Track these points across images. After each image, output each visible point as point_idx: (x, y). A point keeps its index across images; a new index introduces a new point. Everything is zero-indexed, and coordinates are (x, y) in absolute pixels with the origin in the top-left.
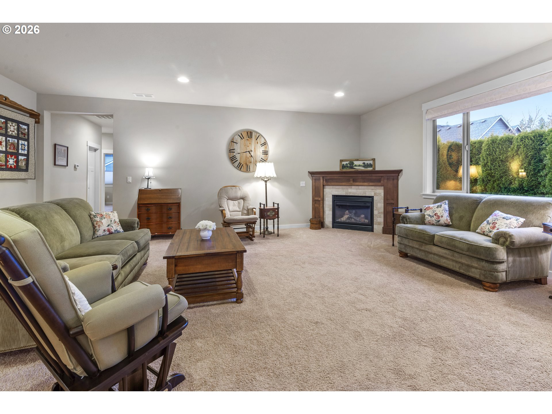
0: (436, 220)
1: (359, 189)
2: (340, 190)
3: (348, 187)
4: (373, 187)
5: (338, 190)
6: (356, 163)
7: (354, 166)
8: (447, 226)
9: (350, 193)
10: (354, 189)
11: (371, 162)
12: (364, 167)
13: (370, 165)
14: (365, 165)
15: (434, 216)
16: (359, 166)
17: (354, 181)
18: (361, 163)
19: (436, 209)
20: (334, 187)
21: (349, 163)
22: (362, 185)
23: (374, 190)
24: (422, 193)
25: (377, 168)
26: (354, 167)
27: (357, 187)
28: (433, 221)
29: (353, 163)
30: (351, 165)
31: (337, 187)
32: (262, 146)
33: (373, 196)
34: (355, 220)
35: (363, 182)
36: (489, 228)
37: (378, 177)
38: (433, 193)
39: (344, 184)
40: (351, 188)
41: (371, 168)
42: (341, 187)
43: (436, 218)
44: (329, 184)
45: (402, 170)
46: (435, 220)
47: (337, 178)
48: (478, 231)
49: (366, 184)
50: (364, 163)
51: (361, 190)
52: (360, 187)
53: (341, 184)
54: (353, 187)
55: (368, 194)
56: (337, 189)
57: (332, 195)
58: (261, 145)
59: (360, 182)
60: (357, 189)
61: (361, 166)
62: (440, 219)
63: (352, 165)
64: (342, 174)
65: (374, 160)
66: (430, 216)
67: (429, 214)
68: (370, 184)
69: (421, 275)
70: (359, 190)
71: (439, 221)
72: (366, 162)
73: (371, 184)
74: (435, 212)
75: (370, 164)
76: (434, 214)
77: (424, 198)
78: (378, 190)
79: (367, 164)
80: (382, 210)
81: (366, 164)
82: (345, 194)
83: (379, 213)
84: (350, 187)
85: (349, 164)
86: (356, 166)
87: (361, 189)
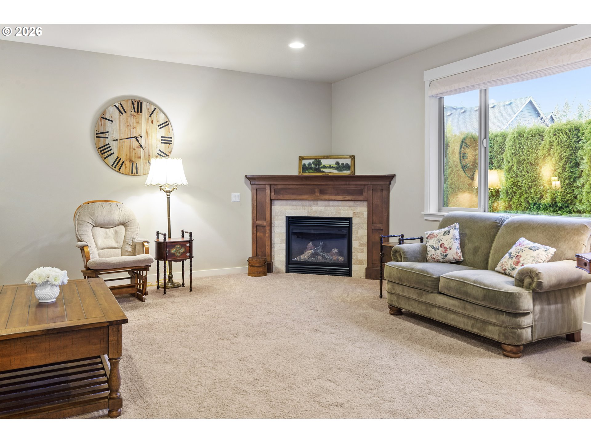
0: (443, 254)
1: (329, 206)
2: (298, 207)
3: (311, 203)
4: (351, 203)
5: (296, 207)
6: (324, 162)
7: (322, 167)
8: (458, 262)
9: (315, 212)
10: (321, 206)
11: (349, 161)
12: (337, 169)
13: (347, 167)
14: (339, 167)
15: (440, 248)
16: (330, 167)
17: (322, 192)
18: (332, 162)
19: (443, 237)
20: (290, 202)
21: (313, 162)
22: (334, 199)
23: (352, 208)
24: (424, 212)
25: (359, 172)
26: (322, 169)
27: (326, 203)
28: (438, 256)
29: (320, 163)
30: (317, 166)
31: (294, 203)
32: (160, 128)
33: (352, 218)
34: (323, 257)
35: (336, 195)
36: (511, 265)
37: (358, 186)
38: (439, 212)
39: (305, 197)
40: (318, 204)
41: (348, 170)
42: (300, 203)
43: (442, 251)
44: (281, 197)
45: (395, 175)
46: (441, 254)
47: (294, 187)
48: (498, 268)
49: (340, 197)
50: (337, 163)
51: (332, 208)
52: (331, 203)
53: (300, 197)
54: (320, 203)
55: (343, 215)
56: (293, 206)
57: (286, 216)
58: (159, 126)
59: (331, 194)
60: (326, 206)
61: (333, 167)
62: (447, 253)
63: (319, 166)
64: (302, 180)
65: (353, 158)
66: (434, 248)
67: (433, 246)
68: (346, 198)
69: (419, 341)
70: (329, 208)
71: (446, 256)
72: (341, 161)
73: (348, 197)
74: (441, 241)
75: (347, 164)
76: (440, 244)
77: (427, 220)
78: (359, 208)
79: (343, 164)
80: (365, 240)
81: (340, 164)
82: (306, 215)
83: (360, 245)
84: (315, 202)
85: (314, 165)
86: (324, 167)
87: (332, 206)
